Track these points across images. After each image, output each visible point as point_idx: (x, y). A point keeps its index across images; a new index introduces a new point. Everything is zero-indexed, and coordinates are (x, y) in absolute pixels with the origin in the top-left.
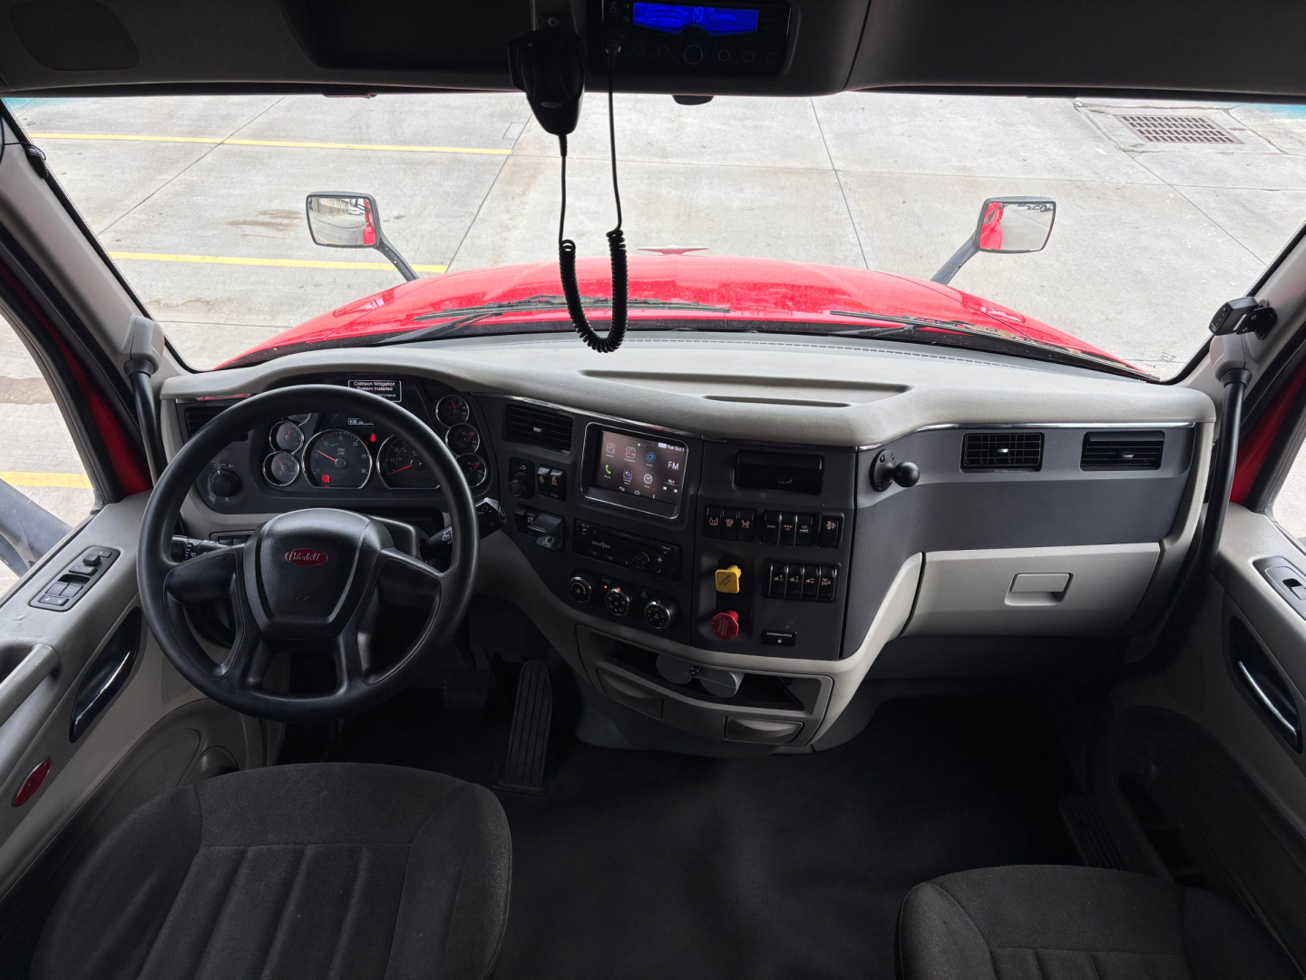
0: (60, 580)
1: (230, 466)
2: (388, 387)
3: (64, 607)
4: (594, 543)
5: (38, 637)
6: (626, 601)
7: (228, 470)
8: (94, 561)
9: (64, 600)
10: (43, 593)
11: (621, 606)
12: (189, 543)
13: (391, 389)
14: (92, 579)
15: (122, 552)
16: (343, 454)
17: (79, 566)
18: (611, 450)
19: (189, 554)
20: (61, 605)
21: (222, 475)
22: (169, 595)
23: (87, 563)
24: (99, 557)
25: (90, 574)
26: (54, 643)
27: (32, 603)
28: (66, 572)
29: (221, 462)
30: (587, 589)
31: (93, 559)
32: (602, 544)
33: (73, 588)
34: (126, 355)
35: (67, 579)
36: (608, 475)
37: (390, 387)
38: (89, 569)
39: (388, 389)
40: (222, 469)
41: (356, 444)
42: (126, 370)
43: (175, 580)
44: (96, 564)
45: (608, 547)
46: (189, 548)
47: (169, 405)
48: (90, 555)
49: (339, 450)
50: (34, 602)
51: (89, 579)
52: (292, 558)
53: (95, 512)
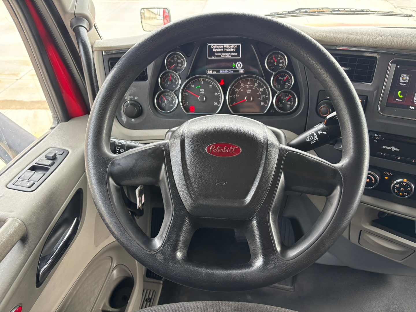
0: (29, 169)
1: (136, 98)
2: (232, 48)
3: (32, 188)
4: (384, 147)
5: (11, 212)
6: (411, 187)
7: (134, 101)
8: (52, 157)
9: (31, 183)
10: (17, 178)
11: (406, 191)
12: (119, 143)
13: (235, 50)
14: (52, 169)
15: (70, 151)
16: (203, 93)
17: (42, 160)
18: (403, 80)
19: (119, 151)
20: (29, 187)
21: (131, 104)
22: (111, 180)
23: (48, 158)
24: (55, 155)
25: (49, 166)
26: (22, 217)
27: (8, 186)
28: (33, 164)
29: (130, 95)
30: (375, 178)
31: (52, 155)
32: (393, 148)
33: (38, 175)
34: (72, 14)
35: (34, 168)
36: (399, 98)
37: (234, 48)
38: (50, 162)
39: (233, 50)
40: (131, 100)
41: (211, 86)
42: (71, 25)
43: (116, 168)
44: (54, 158)
45: (398, 150)
46: (119, 146)
47: (98, 55)
48: (50, 153)
49: (201, 90)
50: (10, 185)
51: (48, 169)
52: (212, 150)
53: (52, 128)
